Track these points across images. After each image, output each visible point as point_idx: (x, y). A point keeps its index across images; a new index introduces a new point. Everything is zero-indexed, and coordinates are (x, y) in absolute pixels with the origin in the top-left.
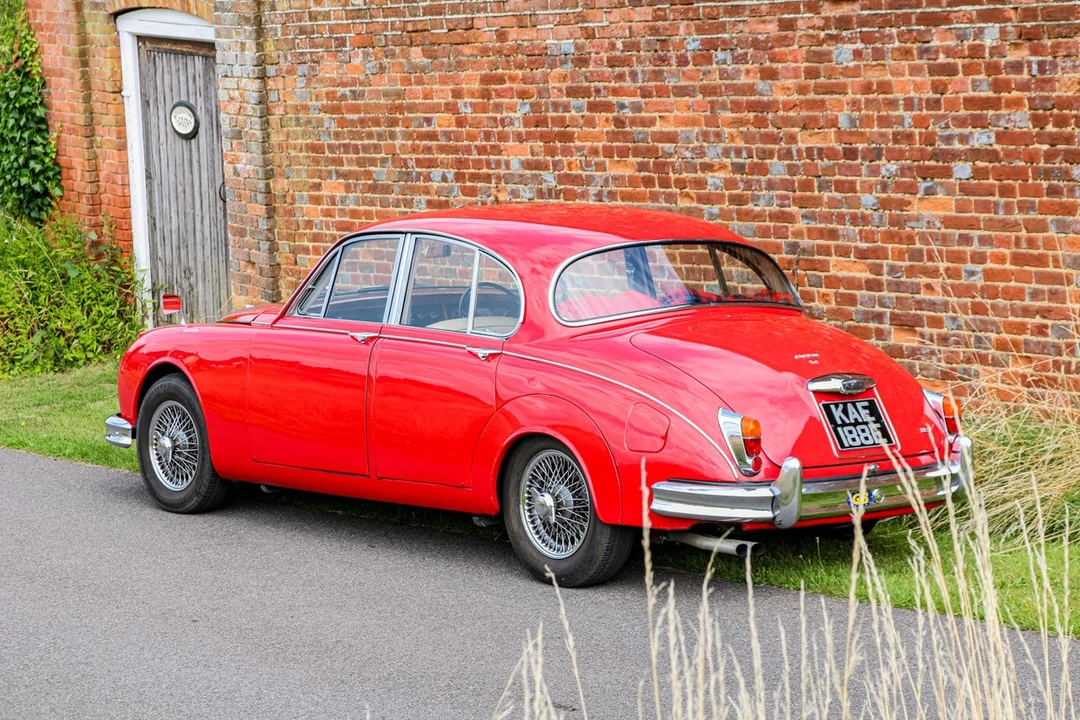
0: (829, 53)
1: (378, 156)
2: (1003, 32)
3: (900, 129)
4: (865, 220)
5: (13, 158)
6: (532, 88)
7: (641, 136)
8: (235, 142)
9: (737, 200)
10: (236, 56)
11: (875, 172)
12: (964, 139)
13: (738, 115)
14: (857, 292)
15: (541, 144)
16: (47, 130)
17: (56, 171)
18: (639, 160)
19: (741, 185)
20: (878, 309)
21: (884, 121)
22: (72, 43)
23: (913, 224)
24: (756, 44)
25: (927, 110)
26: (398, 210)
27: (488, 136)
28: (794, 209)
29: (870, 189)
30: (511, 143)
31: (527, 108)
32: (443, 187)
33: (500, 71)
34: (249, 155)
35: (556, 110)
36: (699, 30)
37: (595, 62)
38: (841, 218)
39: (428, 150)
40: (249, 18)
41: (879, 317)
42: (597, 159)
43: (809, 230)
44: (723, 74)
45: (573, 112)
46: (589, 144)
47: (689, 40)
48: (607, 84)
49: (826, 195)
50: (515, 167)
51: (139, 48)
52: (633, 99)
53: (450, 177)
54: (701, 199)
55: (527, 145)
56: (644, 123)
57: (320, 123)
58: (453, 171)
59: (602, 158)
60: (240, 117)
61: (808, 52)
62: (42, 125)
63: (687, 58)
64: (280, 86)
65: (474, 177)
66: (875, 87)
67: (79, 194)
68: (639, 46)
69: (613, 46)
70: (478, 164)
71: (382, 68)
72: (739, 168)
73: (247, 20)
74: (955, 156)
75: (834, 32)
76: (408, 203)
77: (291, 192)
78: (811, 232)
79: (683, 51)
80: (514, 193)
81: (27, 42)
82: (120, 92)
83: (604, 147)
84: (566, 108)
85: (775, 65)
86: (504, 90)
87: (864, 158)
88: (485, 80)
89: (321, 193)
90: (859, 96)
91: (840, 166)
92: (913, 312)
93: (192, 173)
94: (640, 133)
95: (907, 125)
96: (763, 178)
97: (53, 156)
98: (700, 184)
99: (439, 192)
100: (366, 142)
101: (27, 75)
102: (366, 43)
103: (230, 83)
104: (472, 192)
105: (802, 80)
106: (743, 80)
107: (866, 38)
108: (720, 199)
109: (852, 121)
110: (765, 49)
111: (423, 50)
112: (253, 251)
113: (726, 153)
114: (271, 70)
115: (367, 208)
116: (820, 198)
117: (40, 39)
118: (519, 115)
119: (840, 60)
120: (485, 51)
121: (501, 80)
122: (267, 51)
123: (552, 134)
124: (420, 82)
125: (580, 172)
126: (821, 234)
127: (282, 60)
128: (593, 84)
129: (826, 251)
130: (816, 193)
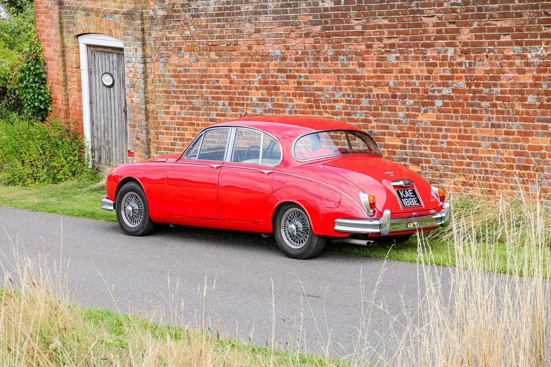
0: (386, 57)
1: (195, 95)
2: (455, 51)
3: (414, 87)
4: (400, 122)
5: (32, 95)
6: (263, 69)
7: (308, 89)
8: (132, 89)
9: (348, 114)
10: (133, 54)
11: (404, 103)
12: (439, 91)
13: (349, 81)
14: (396, 150)
15: (266, 91)
16: (46, 83)
17: (50, 101)
18: (307, 98)
19: (350, 108)
20: (405, 156)
21: (408, 84)
22: (58, 47)
23: (419, 124)
24: (356, 53)
25: (425, 80)
26: (203, 117)
27: (243, 88)
28: (371, 118)
29: (402, 110)
30: (253, 91)
31: (260, 77)
32: (223, 108)
33: (249, 62)
34: (138, 94)
35: (272, 78)
36: (333, 48)
37: (289, 59)
38: (390, 122)
39: (217, 93)
40: (139, 39)
41: (405, 160)
42: (289, 98)
43: (377, 126)
44: (343, 65)
45: (280, 79)
46: (286, 91)
47: (329, 51)
48: (294, 68)
49: (384, 112)
50: (255, 100)
51: (88, 50)
52: (305, 74)
53: (227, 104)
54: (333, 114)
55: (260, 92)
56: (309, 83)
57: (170, 81)
58: (228, 102)
59: (292, 97)
60: (134, 79)
61: (377, 57)
62: (44, 81)
63: (328, 58)
64: (152, 67)
65: (237, 104)
66: (404, 71)
67: (60, 110)
68: (308, 53)
69: (297, 53)
70: (239, 99)
71: (198, 60)
72: (349, 102)
73: (138, 39)
74: (436, 98)
75: (388, 49)
76: (208, 115)
77: (156, 110)
78: (378, 127)
79: (326, 56)
80: (254, 111)
81: (37, 46)
82: (79, 68)
83: (293, 93)
84: (277, 77)
85: (364, 62)
86: (251, 70)
87: (399, 98)
88: (242, 65)
89: (170, 110)
90: (398, 74)
91: (390, 101)
92: (419, 158)
93: (111, 101)
94: (308, 87)
95: (417, 86)
96: (359, 105)
97: (49, 94)
98: (333, 108)
99: (221, 110)
100: (190, 90)
101: (37, 60)
102: (191, 50)
103: (130, 65)
104: (236, 110)
105: (375, 68)
106: (351, 67)
107: (401, 52)
108: (341, 114)
109: (395, 84)
110: (360, 55)
111: (216, 53)
112: (139, 134)
113: (344, 95)
114: (148, 60)
115: (190, 116)
116: (382, 114)
117: (43, 45)
118: (256, 80)
119: (390, 60)
120: (242, 54)
121: (249, 66)
122: (147, 52)
123: (271, 87)
124: (214, 66)
125: (282, 102)
126: (382, 127)
127: (153, 56)
128: (288, 68)
129: (384, 134)
130: (380, 111)
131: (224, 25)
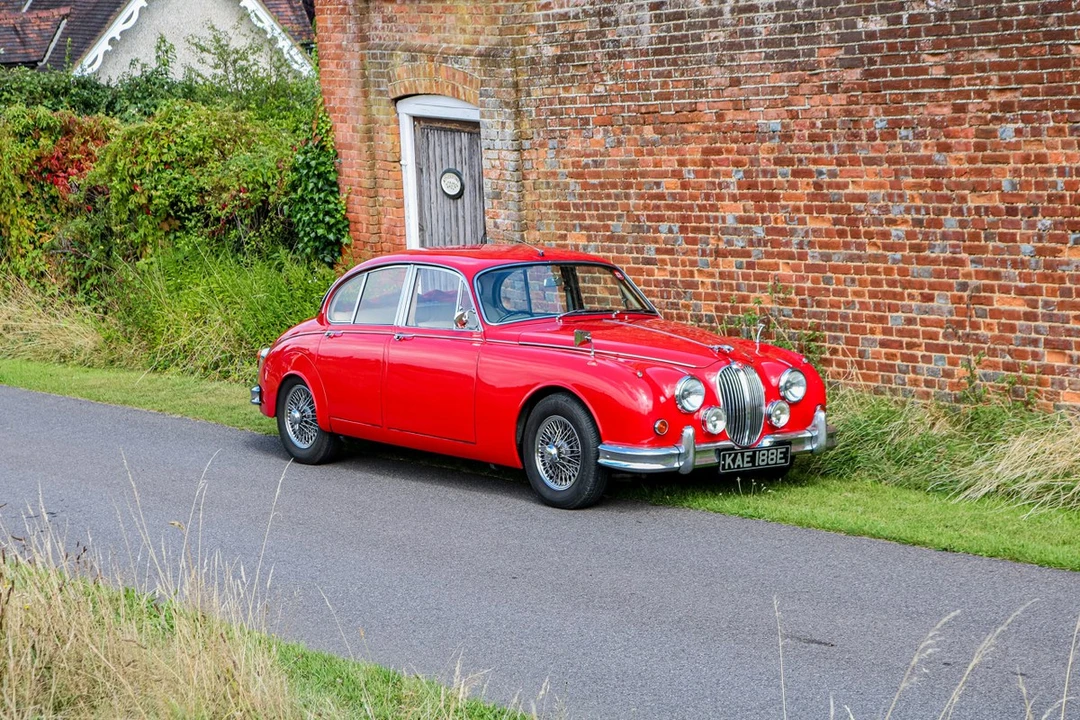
0: (995, 131)
1: (615, 213)
3: (1055, 191)
6: (743, 159)
7: (836, 197)
8: (495, 202)
9: (916, 248)
10: (498, 133)
11: (1033, 226)
15: (753, 203)
17: (345, 225)
18: (834, 216)
19: (920, 236)
21: (1040, 186)
24: (933, 124)
25: (1076, 177)
27: (708, 196)
30: (727, 202)
31: (741, 175)
32: (669, 237)
34: (507, 212)
35: (765, 176)
36: (886, 112)
37: (798, 137)
39: (657, 208)
42: (799, 215)
44: (906, 148)
45: (779, 178)
46: (793, 203)
47: (878, 120)
48: (808, 155)
50: (730, 221)
52: (830, 167)
53: (675, 229)
55: (742, 203)
56: (838, 186)
57: (567, 186)
58: (678, 225)
59: (803, 214)
60: (500, 182)
61: (977, 130)
63: (875, 135)
66: (1033, 158)
68: (835, 125)
69: (813, 125)
70: (699, 219)
71: (620, 143)
72: (918, 223)
75: (999, 114)
79: (872, 129)
80: (729, 242)
83: (807, 205)
84: (774, 174)
85: (949, 140)
87: (1023, 215)
88: (706, 152)
90: (1019, 165)
91: (1003, 221)
93: (458, 226)
94: (835, 194)
95: (1059, 188)
96: (938, 231)
97: (344, 212)
98: (885, 235)
100: (606, 201)
102: (606, 123)
103: (492, 154)
104: (694, 241)
105: (972, 152)
106: (922, 152)
107: (1026, 119)
109: (1014, 186)
110: (941, 128)
111: (654, 128)
113: (907, 211)
114: (527, 144)
118: (733, 180)
119: (1004, 136)
120: (706, 129)
121: (719, 152)
122: (523, 128)
123: (762, 195)
124: (651, 153)
125: (785, 226)
127: (535, 136)
128: (796, 155)
130: (983, 243)
131: (670, 72)
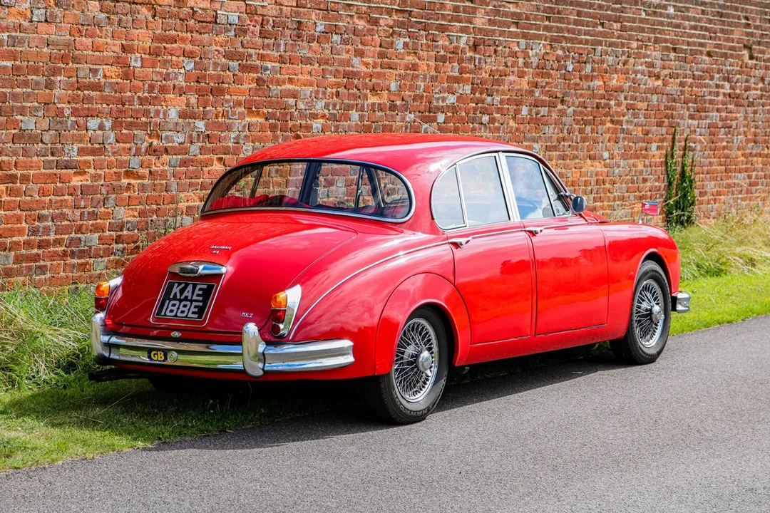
0: (393, 43)
3: (418, 93)
6: (199, 49)
7: (275, 93)
12: (444, 99)
13: (338, 80)
15: (197, 96)
18: (270, 110)
21: (411, 88)
24: (356, 32)
30: (171, 95)
31: (192, 65)
33: (173, 32)
35: (214, 69)
36: (325, 19)
42: (240, 110)
44: (334, 50)
46: (236, 97)
47: (318, 24)
48: (257, 51)
52: (274, 64)
53: (108, 125)
55: (186, 97)
59: (243, 109)
61: (383, 41)
63: (315, 37)
66: (410, 66)
68: (285, 24)
69: (267, 22)
72: (333, 117)
74: (438, 109)
75: (397, 30)
79: (313, 31)
85: (363, 47)
86: (174, 49)
90: (403, 71)
91: (387, 116)
94: (274, 90)
98: (308, 128)
105: (376, 59)
106: (345, 56)
107: (412, 36)
109: (397, 87)
110: (360, 36)
113: (327, 106)
119: (397, 48)
121: (172, 40)
